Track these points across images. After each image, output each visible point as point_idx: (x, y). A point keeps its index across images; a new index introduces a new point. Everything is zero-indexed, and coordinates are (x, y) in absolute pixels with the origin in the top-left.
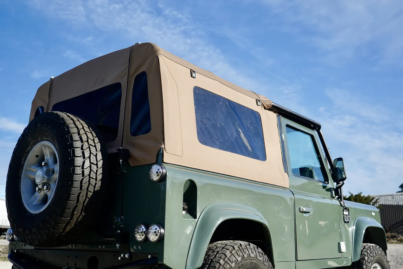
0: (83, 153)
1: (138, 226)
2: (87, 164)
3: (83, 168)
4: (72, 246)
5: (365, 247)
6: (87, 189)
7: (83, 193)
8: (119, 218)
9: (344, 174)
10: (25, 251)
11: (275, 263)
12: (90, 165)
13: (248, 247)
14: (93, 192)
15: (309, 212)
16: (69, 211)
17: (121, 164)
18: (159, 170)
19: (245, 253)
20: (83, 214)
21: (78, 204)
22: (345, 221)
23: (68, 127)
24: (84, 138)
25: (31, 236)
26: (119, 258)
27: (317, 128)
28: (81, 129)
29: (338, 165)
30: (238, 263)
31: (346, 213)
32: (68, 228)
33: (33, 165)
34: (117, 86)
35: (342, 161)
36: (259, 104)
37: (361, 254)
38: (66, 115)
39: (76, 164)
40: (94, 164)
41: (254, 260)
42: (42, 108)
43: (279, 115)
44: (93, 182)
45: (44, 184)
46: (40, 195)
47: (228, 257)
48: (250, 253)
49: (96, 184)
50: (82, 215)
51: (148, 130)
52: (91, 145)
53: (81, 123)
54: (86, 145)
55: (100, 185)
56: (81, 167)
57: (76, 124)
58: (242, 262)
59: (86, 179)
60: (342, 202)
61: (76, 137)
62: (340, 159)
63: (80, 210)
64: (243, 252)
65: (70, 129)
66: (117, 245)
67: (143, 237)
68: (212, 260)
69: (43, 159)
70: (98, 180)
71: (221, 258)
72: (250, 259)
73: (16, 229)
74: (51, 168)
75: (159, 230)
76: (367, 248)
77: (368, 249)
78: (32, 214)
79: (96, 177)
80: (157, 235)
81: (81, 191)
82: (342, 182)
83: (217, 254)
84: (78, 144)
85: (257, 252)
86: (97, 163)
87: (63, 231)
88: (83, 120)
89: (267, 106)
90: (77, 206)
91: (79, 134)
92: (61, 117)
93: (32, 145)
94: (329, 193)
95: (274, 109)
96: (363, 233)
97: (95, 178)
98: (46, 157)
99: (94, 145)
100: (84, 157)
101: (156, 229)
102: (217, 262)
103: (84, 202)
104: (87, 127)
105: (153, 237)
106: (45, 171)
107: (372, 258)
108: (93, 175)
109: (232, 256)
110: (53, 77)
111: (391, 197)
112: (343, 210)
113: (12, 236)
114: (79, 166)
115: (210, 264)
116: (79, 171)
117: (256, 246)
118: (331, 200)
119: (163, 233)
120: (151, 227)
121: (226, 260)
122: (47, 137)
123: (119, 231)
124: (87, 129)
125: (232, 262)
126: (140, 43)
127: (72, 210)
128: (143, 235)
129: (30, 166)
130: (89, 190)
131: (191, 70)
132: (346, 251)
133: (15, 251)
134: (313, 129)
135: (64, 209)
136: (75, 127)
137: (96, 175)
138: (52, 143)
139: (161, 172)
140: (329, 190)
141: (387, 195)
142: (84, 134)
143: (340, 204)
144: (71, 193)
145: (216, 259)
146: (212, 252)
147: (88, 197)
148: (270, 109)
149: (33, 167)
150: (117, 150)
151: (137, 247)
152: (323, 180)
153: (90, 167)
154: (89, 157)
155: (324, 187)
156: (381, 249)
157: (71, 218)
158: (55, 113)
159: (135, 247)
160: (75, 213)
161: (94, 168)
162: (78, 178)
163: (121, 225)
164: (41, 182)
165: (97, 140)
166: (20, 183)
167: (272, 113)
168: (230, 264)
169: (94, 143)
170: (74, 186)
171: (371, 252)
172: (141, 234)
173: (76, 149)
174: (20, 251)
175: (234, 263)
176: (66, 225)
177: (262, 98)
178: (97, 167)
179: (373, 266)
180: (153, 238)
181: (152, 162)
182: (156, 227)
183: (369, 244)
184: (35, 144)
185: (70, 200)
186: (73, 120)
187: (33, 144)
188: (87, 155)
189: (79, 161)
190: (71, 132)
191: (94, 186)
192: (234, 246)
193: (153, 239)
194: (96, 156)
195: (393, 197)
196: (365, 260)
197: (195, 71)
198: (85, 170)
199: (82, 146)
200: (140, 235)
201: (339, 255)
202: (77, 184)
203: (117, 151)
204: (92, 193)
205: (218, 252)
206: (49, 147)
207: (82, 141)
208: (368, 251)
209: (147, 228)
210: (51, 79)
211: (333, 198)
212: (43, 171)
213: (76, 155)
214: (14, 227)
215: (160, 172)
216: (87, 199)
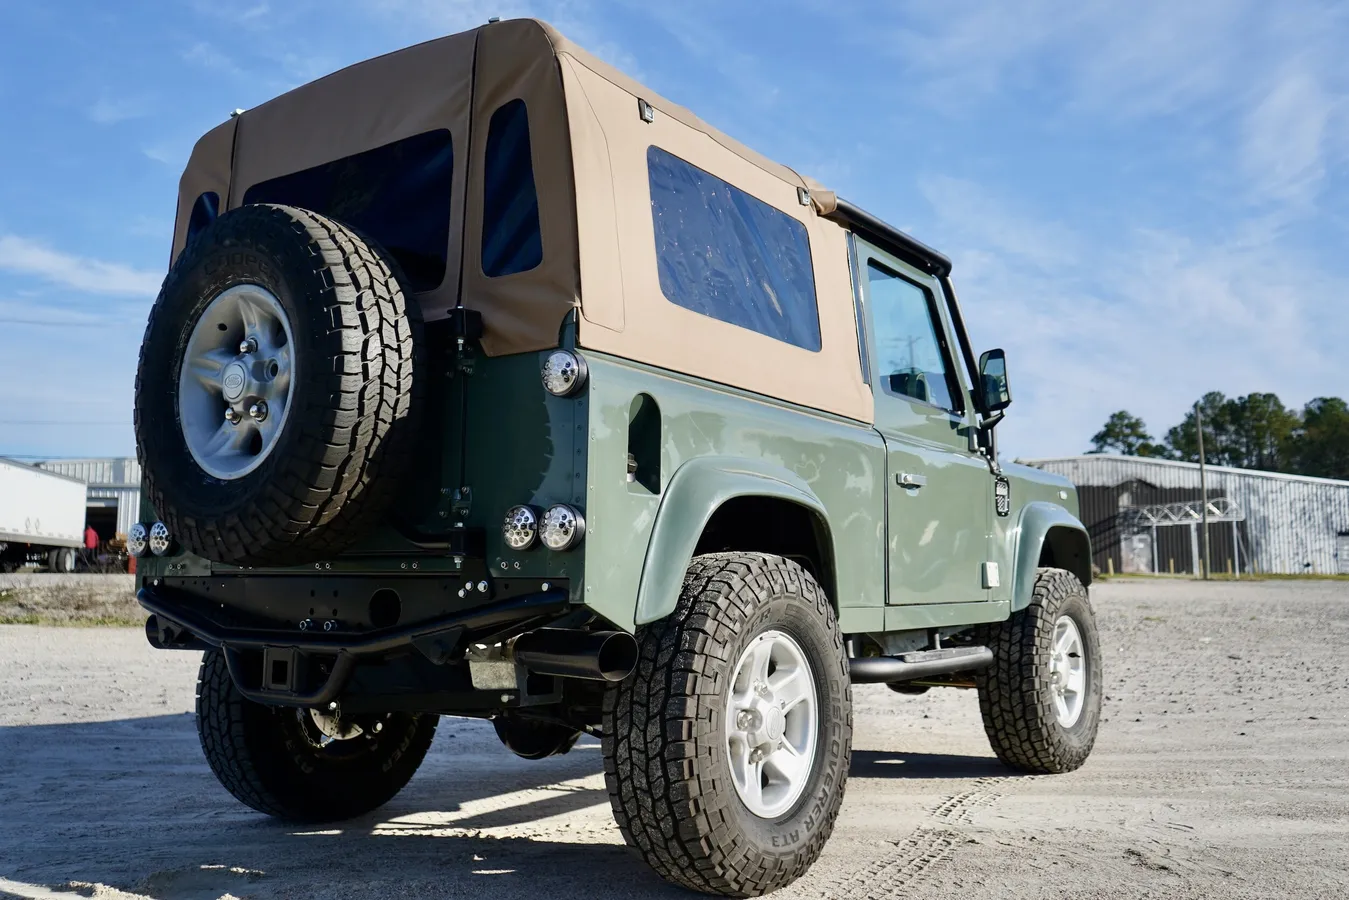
0: (363, 318)
1: (513, 511)
2: (374, 348)
3: (364, 357)
4: (322, 565)
5: (1041, 576)
6: (377, 413)
7: (367, 425)
8: (458, 491)
9: (1007, 391)
10: (183, 582)
11: (841, 611)
12: (383, 351)
13: (782, 566)
14: (390, 423)
15: (918, 486)
16: (329, 473)
17: (460, 349)
18: (568, 365)
19: (776, 583)
20: (366, 479)
21: (353, 454)
22: (1000, 510)
23: (317, 247)
24: (363, 278)
25: (221, 537)
26: (461, 593)
27: (941, 271)
28: (351, 254)
29: (992, 369)
30: (759, 605)
31: (1002, 490)
32: (327, 516)
33: (210, 350)
34: (438, 140)
35: (1001, 360)
36: (805, 200)
37: (1034, 594)
38: (306, 215)
39: (346, 348)
40: (392, 349)
41: (795, 599)
42: (213, 197)
43: (852, 232)
44: (390, 395)
45: (249, 403)
46: (235, 432)
47: (737, 590)
48: (788, 582)
49: (397, 400)
50: (363, 483)
51: (536, 260)
52: (380, 297)
53: (349, 239)
54: (368, 299)
55: (408, 405)
56: (359, 356)
57: (337, 238)
58: (767, 603)
59: (373, 389)
60: (993, 464)
61: (341, 275)
62: (997, 354)
63: (358, 470)
64: (770, 579)
65: (325, 253)
66: (457, 561)
67: (527, 539)
68: (696, 598)
69: (240, 336)
70: (402, 391)
71: (719, 592)
72: (786, 597)
73: (175, 520)
74: (267, 360)
75: (572, 519)
76: (1047, 578)
77: (1048, 581)
78: (219, 480)
79: (399, 383)
80: (566, 532)
81: (362, 419)
82: (999, 412)
83: (707, 583)
84: (347, 294)
85: (802, 581)
86: (399, 346)
87: (313, 525)
88: (352, 230)
89: (826, 208)
90: (349, 458)
91: (348, 267)
92: (294, 220)
93: (208, 296)
94: (965, 439)
95: (841, 215)
96: (1039, 541)
97: (395, 386)
98: (248, 330)
99: (388, 297)
100: (366, 330)
101: (565, 517)
102: (710, 602)
103: (368, 449)
104: (366, 248)
105: (557, 538)
106: (250, 366)
107: (1058, 604)
108: (390, 378)
109: (747, 587)
110: (239, 111)
111: (1071, 465)
112: (996, 483)
113: (144, 544)
114: (354, 354)
115: (692, 608)
116: (353, 365)
117: (798, 567)
118: (969, 457)
119: (581, 528)
120: (549, 511)
121: (731, 597)
122: (253, 274)
123: (460, 525)
124: (367, 256)
125: (746, 603)
126: (502, 19)
127: (336, 468)
128: (527, 534)
129: (204, 352)
130: (380, 417)
131: (639, 99)
132: (998, 585)
133: (156, 582)
134: (929, 271)
135: (317, 464)
136: (335, 247)
137: (399, 377)
138: (271, 292)
139: (576, 371)
140: (965, 432)
141: (1062, 461)
142: (360, 267)
143: (988, 469)
144: (337, 423)
145: (707, 596)
146: (695, 579)
147: (379, 437)
148: (830, 217)
149: (211, 357)
150: (449, 312)
151: (510, 565)
152: (950, 407)
153: (383, 355)
154: (380, 330)
155: (954, 425)
156: (1078, 580)
157: (336, 490)
158: (275, 208)
159: (503, 565)
160: (346, 475)
161: (392, 358)
162: (351, 383)
163: (463, 508)
164: (240, 397)
165: (394, 284)
166: (175, 400)
167: (834, 225)
168: (742, 608)
169: (389, 292)
170: (342, 406)
171: (1056, 588)
172: (522, 531)
173: (344, 308)
174: (168, 582)
175: (750, 606)
176: (322, 508)
177: (811, 185)
178: (400, 358)
179: (1058, 622)
180: (555, 539)
181: (551, 345)
182: (564, 511)
183: (1052, 570)
184: (216, 293)
185: (334, 441)
186: (329, 230)
187: (210, 294)
188: (373, 324)
189: (352, 340)
190: (328, 261)
191: (392, 405)
192: (750, 565)
193: (556, 543)
194: (396, 327)
195: (1075, 465)
196: (1042, 607)
197: (650, 104)
198: (370, 364)
199: (359, 299)
200: (518, 534)
201: (983, 594)
202: (349, 401)
203: (450, 316)
204: (388, 426)
205: (710, 579)
206: (259, 303)
207: (358, 287)
208: (1050, 587)
209: (539, 513)
210: (235, 115)
211: (974, 451)
212: (247, 367)
213: (346, 322)
214: (171, 514)
215: (572, 371)
216: (377, 441)
